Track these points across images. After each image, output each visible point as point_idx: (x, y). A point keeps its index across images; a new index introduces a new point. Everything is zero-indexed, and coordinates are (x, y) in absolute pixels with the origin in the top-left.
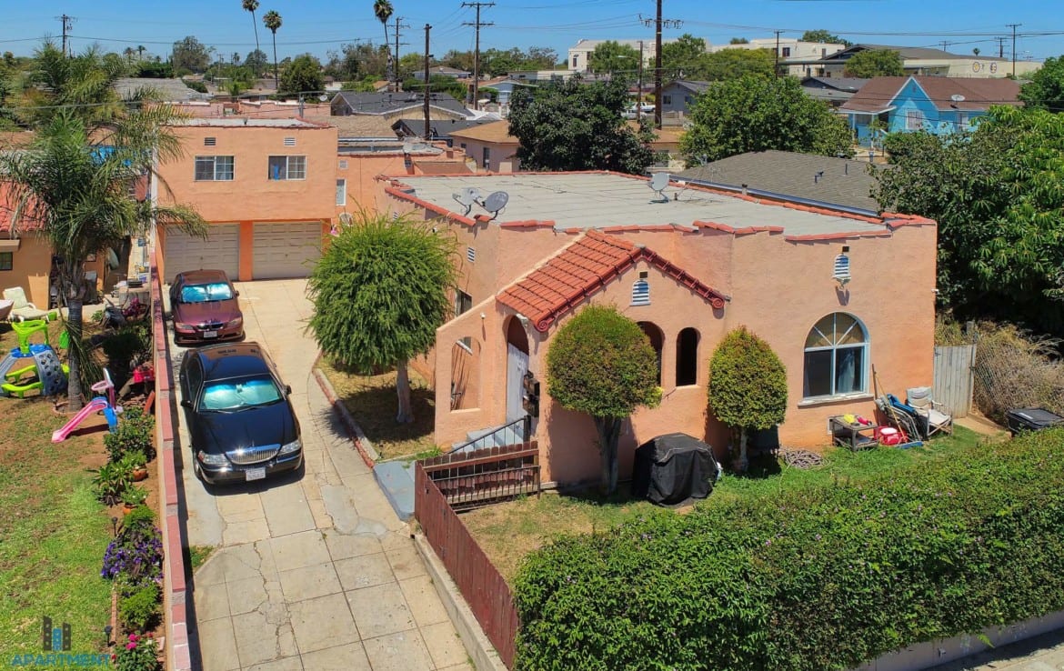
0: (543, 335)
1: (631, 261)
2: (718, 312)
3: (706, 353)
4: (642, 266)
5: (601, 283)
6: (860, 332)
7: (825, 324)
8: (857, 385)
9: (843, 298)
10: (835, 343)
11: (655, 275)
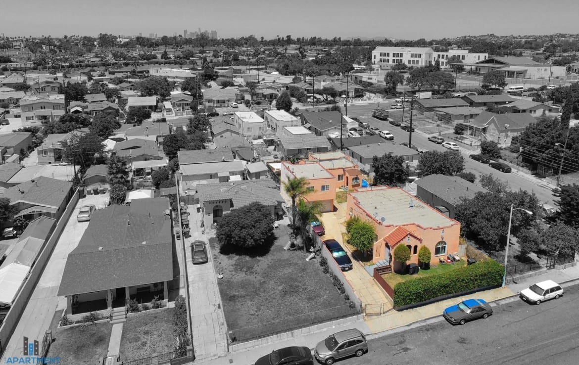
0: (393, 248)
1: (407, 236)
2: (421, 243)
3: (418, 249)
4: (409, 236)
5: (402, 239)
6: (445, 244)
7: (439, 243)
8: (444, 252)
9: (443, 239)
10: (441, 246)
11: (411, 237)
